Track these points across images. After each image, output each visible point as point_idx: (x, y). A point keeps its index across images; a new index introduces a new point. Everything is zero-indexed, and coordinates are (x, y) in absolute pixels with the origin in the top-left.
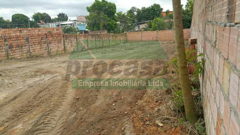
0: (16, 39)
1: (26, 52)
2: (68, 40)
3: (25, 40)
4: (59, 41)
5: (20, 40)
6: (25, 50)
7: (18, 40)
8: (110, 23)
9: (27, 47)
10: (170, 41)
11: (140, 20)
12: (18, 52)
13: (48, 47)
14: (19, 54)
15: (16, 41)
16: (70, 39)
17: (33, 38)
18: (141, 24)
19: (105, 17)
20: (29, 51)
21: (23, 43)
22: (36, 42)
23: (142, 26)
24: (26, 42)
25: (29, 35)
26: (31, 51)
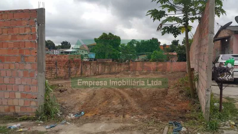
0: (48, 63)
1: (54, 73)
2: (84, 66)
3: (55, 64)
4: (78, 66)
5: (51, 63)
6: (53, 72)
7: (50, 64)
8: (115, 53)
9: (55, 70)
10: (169, 71)
11: (139, 51)
12: (48, 73)
13: (70, 71)
14: (49, 75)
15: (48, 65)
16: (86, 65)
17: (60, 62)
18: (140, 55)
19: (110, 47)
20: (56, 73)
21: (53, 66)
22: (62, 66)
23: (141, 57)
24: (55, 66)
25: (57, 60)
26: (58, 73)
